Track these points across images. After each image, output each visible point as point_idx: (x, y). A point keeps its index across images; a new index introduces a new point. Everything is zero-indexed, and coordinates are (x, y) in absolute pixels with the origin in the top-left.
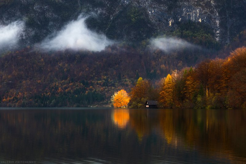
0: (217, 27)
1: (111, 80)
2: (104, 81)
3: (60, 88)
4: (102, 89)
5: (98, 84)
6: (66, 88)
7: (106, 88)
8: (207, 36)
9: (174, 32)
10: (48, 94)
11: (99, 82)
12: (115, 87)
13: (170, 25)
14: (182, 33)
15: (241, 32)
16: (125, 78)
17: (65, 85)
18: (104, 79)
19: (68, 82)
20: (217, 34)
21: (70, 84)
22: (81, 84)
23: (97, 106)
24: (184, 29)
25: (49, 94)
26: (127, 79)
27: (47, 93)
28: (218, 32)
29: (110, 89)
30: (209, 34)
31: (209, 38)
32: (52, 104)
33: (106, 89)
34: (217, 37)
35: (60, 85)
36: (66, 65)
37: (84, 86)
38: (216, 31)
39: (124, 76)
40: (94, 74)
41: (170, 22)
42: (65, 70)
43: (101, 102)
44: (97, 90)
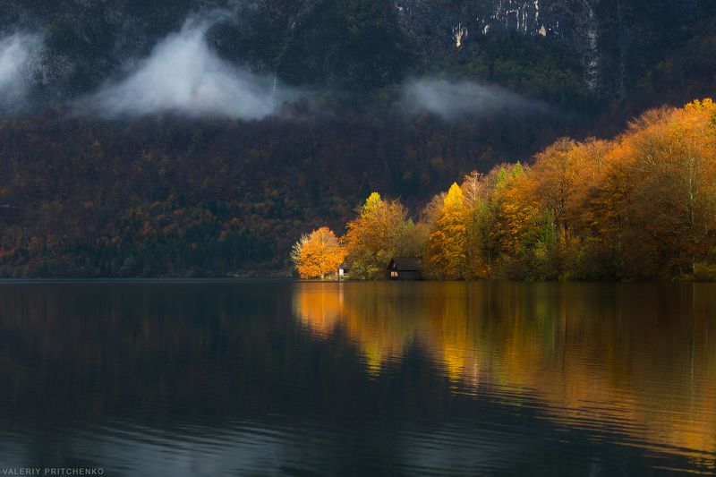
0: (589, 50)
1: (291, 199)
2: (271, 203)
3: (147, 224)
4: (266, 225)
5: (253, 211)
6: (163, 224)
7: (277, 224)
8: (562, 75)
9: (470, 65)
10: (114, 240)
11: (257, 205)
12: (303, 221)
13: (459, 44)
14: (491, 66)
15: (659, 66)
16: (332, 195)
17: (163, 216)
18: (272, 198)
19: (170, 207)
20: (592, 69)
21: (176, 212)
22: (207, 211)
23: (251, 272)
24: (498, 57)
25: (118, 241)
26: (336, 199)
27: (110, 238)
28: (593, 64)
29: (288, 226)
30: (568, 70)
31: (567, 80)
32: (124, 267)
33: (279, 227)
34: (590, 78)
35: (147, 215)
36: (165, 158)
37: (215, 217)
38: (588, 61)
39: (328, 188)
40: (243, 183)
41: (459, 38)
42: (162, 171)
43: (264, 264)
44: (252, 230)
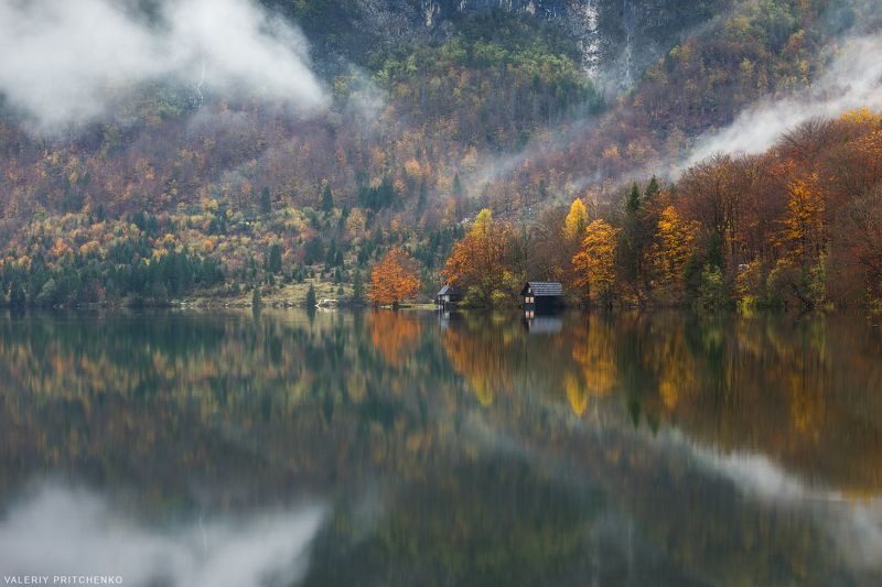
0: (589, 32)
1: (234, 211)
2: (210, 215)
3: (60, 241)
4: (208, 242)
5: (190, 225)
6: (80, 241)
7: (220, 241)
8: (556, 61)
9: (444, 48)
10: (21, 261)
11: (193, 218)
12: (253, 237)
13: (429, 22)
14: (470, 50)
15: (674, 51)
16: (285, 206)
17: (79, 231)
18: (211, 210)
19: (86, 220)
20: (591, 54)
21: (95, 227)
22: (133, 226)
23: (200, 300)
24: (477, 38)
25: (26, 262)
26: (292, 211)
27: (16, 258)
28: (593, 48)
29: (235, 244)
30: (562, 56)
31: (563, 68)
32: (43, 294)
33: (223, 245)
34: (589, 64)
35: (59, 230)
36: (74, 161)
37: (143, 233)
38: (586, 44)
39: (279, 198)
40: (175, 191)
41: (429, 15)
42: (73, 176)
43: (216, 290)
44: (191, 249)
